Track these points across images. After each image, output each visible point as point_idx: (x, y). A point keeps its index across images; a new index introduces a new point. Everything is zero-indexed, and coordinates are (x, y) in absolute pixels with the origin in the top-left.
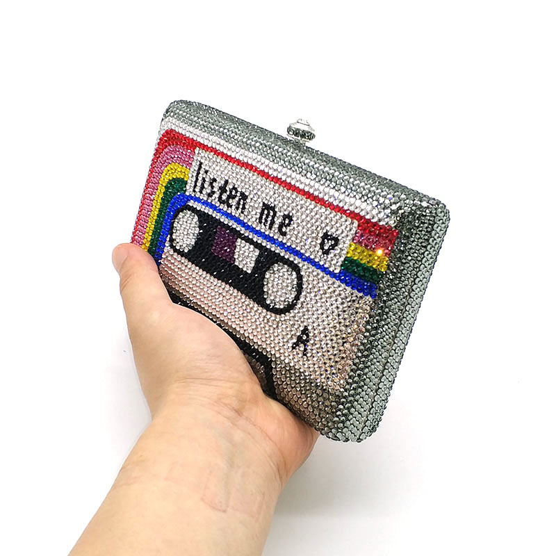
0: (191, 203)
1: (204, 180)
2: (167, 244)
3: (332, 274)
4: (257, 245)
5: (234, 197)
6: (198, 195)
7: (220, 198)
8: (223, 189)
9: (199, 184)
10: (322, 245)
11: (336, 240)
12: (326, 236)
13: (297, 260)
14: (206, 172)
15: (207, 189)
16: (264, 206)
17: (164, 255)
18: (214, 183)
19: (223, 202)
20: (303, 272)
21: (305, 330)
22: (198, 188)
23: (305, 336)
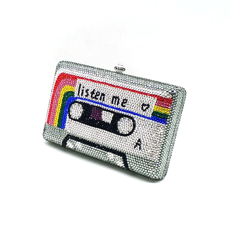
0: (78, 100)
1: (83, 91)
2: (68, 117)
3: (148, 118)
4: (112, 112)
5: (99, 95)
6: (81, 97)
7: (92, 96)
8: (93, 93)
9: (81, 92)
10: (142, 108)
11: (148, 105)
12: (143, 105)
14: (83, 87)
15: (85, 94)
16: (114, 97)
17: (67, 122)
18: (88, 91)
19: (93, 98)
20: (135, 119)
21: (139, 140)
22: (80, 94)
23: (139, 142)
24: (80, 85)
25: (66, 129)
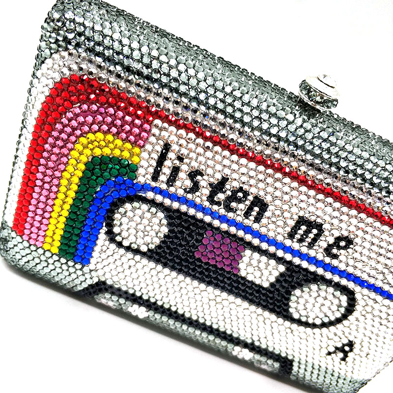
0: (150, 195)
1: (176, 170)
2: (102, 237)
4: (280, 260)
5: (240, 201)
6: (163, 186)
7: (211, 199)
9: (166, 171)
13: (351, 285)
14: (180, 159)
15: (183, 181)
16: (301, 221)
17: (97, 249)
18: (199, 177)
19: (219, 204)
21: (351, 344)
22: (163, 178)
23: (347, 348)
24: (167, 147)
25: (92, 266)
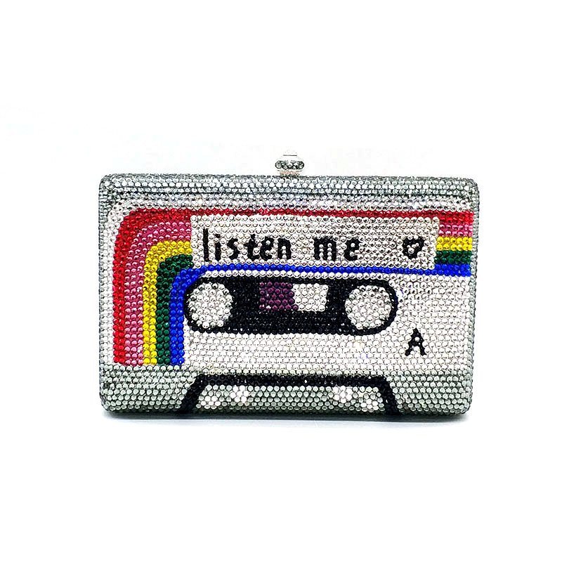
0: (208, 274)
1: (218, 245)
2: (186, 328)
3: (428, 272)
4: (322, 282)
5: (270, 247)
6: (215, 262)
7: (250, 256)
8: (251, 245)
9: (212, 249)
10: (405, 252)
11: (421, 241)
12: (407, 242)
14: (218, 235)
15: (227, 252)
16: (317, 242)
17: (186, 342)
18: (235, 243)
19: (257, 257)
20: (392, 283)
21: (416, 333)
22: (212, 256)
23: (417, 339)
24: (206, 232)
25: (187, 362)
